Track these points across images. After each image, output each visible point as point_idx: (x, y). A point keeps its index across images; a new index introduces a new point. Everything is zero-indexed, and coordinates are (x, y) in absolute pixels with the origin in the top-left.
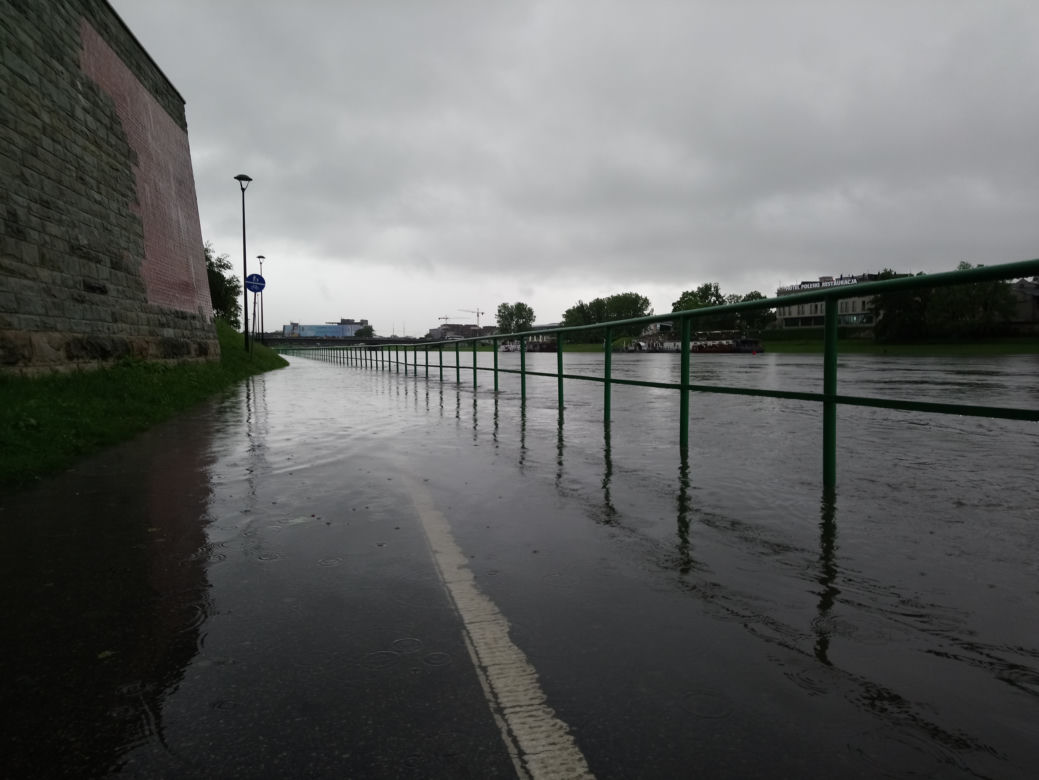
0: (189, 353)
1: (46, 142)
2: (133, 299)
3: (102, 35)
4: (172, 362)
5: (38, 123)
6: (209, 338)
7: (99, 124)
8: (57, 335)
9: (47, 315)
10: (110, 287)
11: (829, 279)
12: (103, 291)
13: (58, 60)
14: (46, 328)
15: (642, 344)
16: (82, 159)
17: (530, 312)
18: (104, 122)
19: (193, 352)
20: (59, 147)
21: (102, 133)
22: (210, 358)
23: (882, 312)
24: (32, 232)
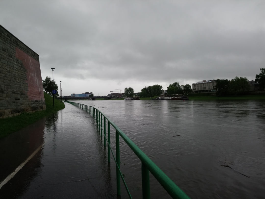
0: (38, 109)
1: (8, 74)
2: (25, 100)
3: (20, 49)
4: (34, 111)
5: (7, 70)
6: (43, 105)
7: (19, 67)
8: (9, 110)
9: (8, 106)
10: (20, 98)
11: (205, 81)
12: (19, 99)
13: (11, 57)
14: (7, 109)
15: (159, 98)
16: (15, 75)
17: (133, 90)
18: (20, 66)
19: (39, 109)
20: (10, 74)
21: (19, 68)
22: (43, 109)
23: (218, 89)
24: (5, 91)
